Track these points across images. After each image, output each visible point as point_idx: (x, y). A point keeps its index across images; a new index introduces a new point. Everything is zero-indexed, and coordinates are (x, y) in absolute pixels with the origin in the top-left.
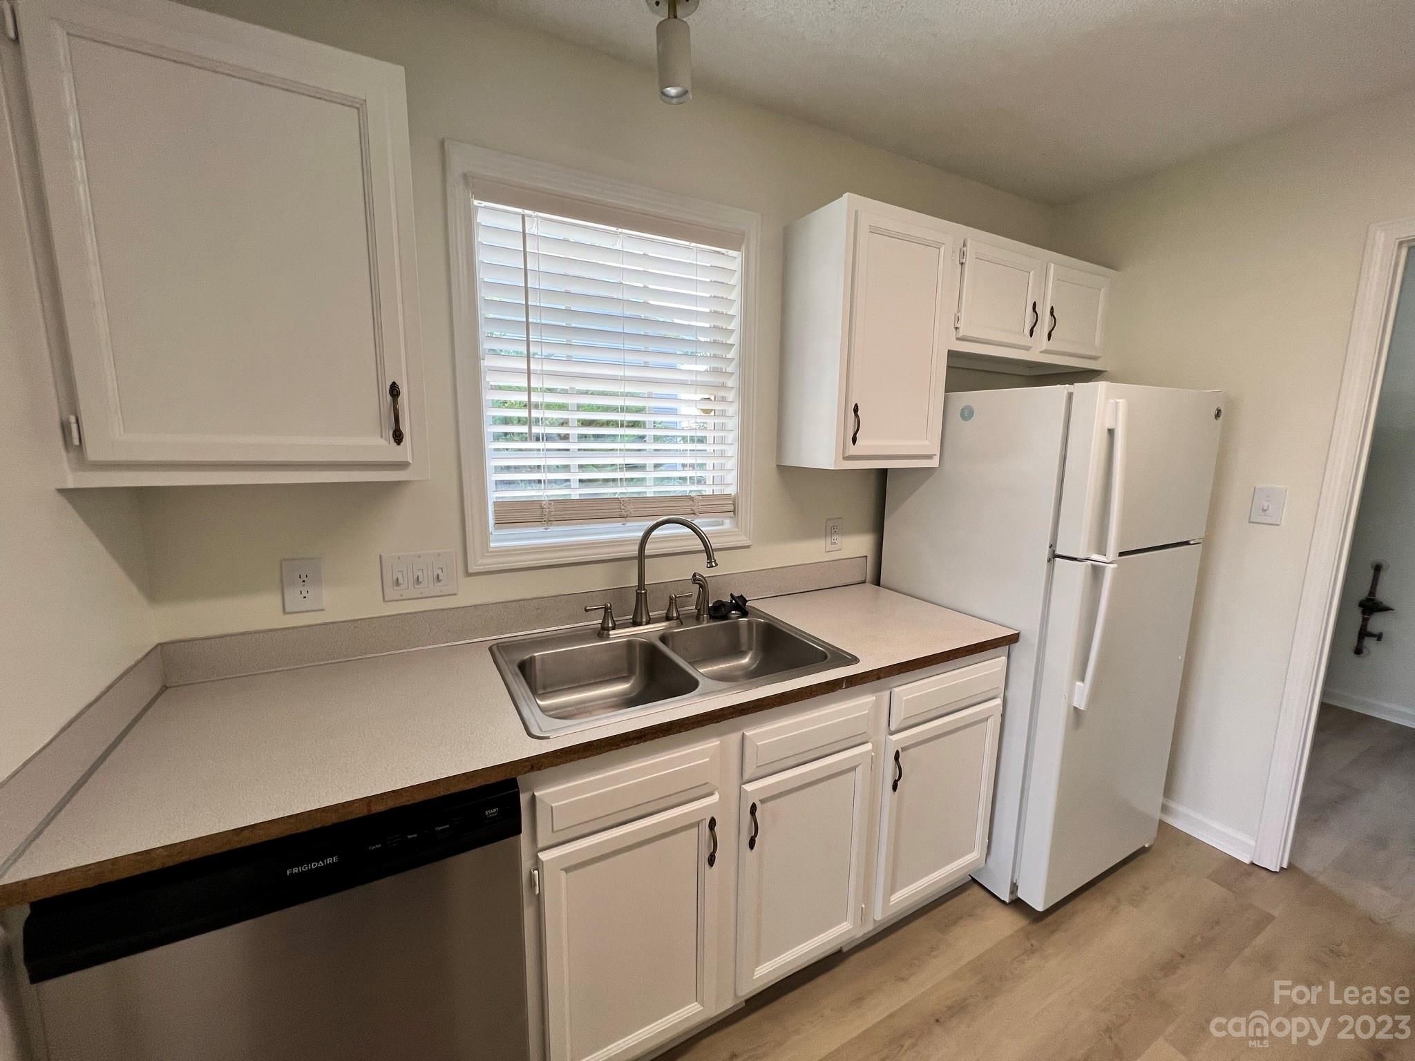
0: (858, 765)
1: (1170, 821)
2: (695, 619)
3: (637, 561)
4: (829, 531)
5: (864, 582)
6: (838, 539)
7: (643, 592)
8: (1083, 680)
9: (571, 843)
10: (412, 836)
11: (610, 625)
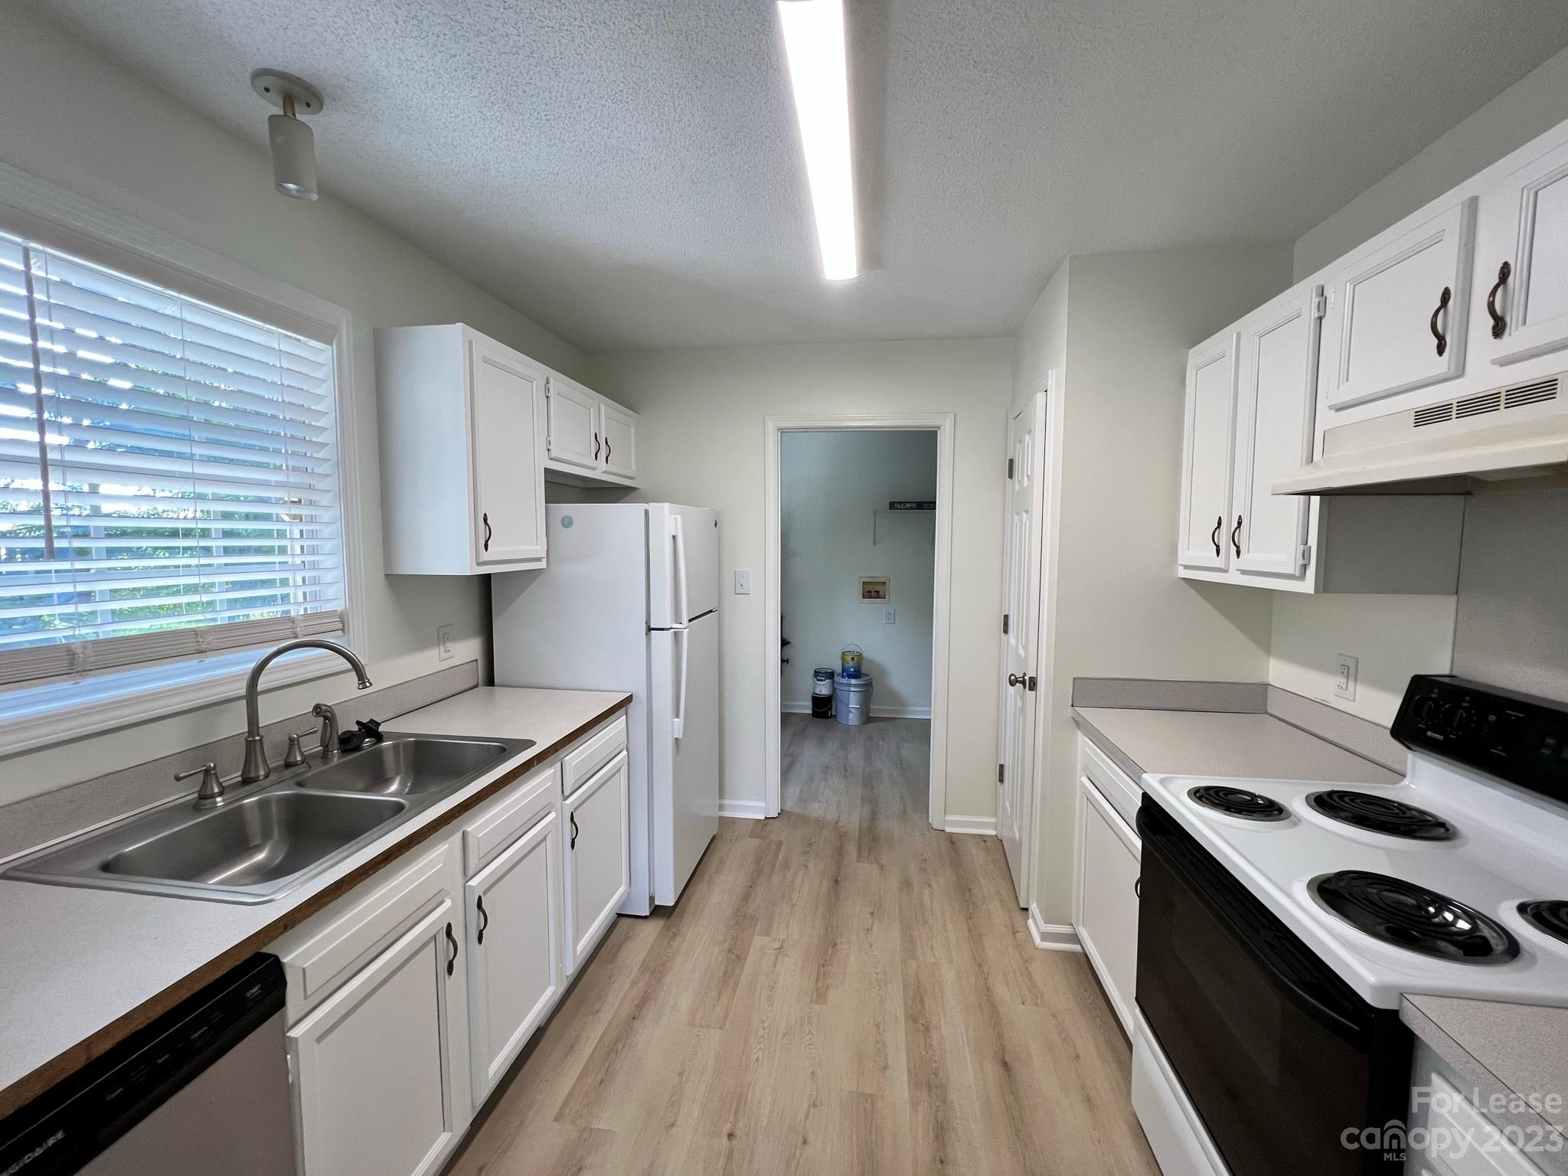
0: (547, 835)
1: (727, 814)
2: (320, 760)
3: (245, 701)
4: (441, 639)
5: (476, 686)
6: (450, 646)
7: (258, 738)
8: (678, 717)
9: (309, 1017)
10: (163, 1059)
11: (216, 790)
